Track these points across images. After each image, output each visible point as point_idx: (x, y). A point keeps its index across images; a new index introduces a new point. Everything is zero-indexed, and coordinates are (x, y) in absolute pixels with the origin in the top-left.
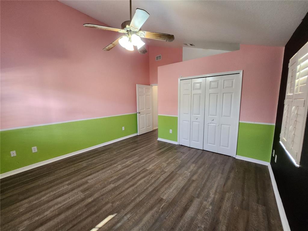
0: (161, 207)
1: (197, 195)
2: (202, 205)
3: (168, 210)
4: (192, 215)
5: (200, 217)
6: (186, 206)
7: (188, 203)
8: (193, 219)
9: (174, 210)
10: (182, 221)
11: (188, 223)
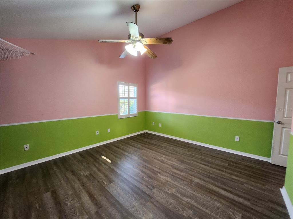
0: (104, 182)
1: (100, 212)
2: (86, 213)
3: (98, 185)
4: (83, 199)
5: (77, 205)
6: (94, 198)
7: (96, 200)
8: (80, 198)
9: (97, 188)
10: (84, 191)
11: (80, 195)
